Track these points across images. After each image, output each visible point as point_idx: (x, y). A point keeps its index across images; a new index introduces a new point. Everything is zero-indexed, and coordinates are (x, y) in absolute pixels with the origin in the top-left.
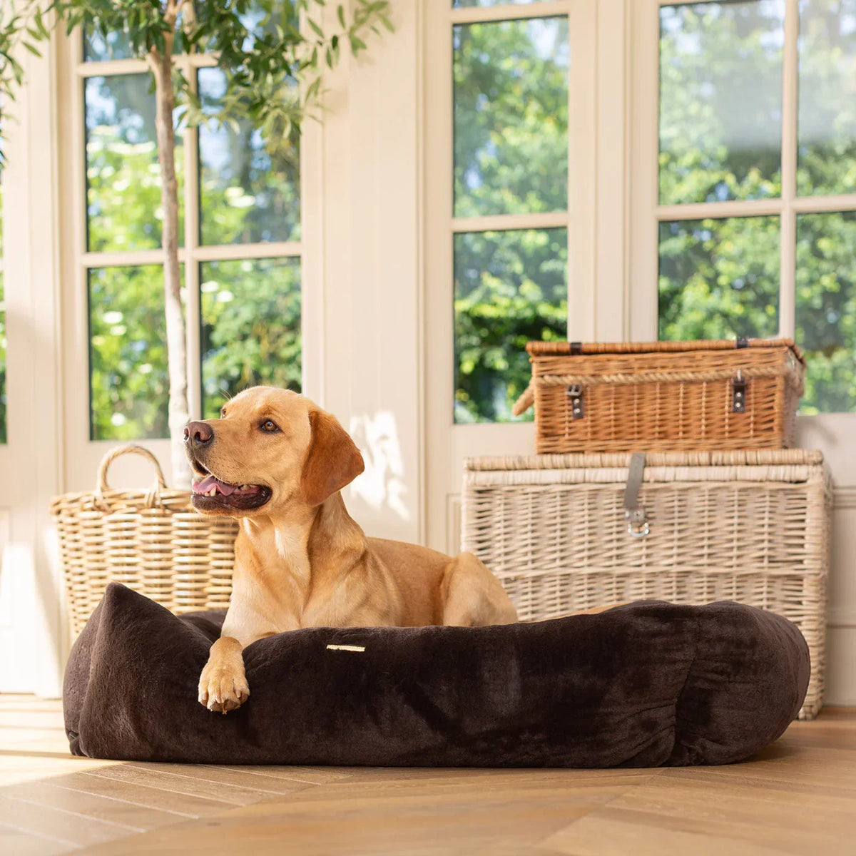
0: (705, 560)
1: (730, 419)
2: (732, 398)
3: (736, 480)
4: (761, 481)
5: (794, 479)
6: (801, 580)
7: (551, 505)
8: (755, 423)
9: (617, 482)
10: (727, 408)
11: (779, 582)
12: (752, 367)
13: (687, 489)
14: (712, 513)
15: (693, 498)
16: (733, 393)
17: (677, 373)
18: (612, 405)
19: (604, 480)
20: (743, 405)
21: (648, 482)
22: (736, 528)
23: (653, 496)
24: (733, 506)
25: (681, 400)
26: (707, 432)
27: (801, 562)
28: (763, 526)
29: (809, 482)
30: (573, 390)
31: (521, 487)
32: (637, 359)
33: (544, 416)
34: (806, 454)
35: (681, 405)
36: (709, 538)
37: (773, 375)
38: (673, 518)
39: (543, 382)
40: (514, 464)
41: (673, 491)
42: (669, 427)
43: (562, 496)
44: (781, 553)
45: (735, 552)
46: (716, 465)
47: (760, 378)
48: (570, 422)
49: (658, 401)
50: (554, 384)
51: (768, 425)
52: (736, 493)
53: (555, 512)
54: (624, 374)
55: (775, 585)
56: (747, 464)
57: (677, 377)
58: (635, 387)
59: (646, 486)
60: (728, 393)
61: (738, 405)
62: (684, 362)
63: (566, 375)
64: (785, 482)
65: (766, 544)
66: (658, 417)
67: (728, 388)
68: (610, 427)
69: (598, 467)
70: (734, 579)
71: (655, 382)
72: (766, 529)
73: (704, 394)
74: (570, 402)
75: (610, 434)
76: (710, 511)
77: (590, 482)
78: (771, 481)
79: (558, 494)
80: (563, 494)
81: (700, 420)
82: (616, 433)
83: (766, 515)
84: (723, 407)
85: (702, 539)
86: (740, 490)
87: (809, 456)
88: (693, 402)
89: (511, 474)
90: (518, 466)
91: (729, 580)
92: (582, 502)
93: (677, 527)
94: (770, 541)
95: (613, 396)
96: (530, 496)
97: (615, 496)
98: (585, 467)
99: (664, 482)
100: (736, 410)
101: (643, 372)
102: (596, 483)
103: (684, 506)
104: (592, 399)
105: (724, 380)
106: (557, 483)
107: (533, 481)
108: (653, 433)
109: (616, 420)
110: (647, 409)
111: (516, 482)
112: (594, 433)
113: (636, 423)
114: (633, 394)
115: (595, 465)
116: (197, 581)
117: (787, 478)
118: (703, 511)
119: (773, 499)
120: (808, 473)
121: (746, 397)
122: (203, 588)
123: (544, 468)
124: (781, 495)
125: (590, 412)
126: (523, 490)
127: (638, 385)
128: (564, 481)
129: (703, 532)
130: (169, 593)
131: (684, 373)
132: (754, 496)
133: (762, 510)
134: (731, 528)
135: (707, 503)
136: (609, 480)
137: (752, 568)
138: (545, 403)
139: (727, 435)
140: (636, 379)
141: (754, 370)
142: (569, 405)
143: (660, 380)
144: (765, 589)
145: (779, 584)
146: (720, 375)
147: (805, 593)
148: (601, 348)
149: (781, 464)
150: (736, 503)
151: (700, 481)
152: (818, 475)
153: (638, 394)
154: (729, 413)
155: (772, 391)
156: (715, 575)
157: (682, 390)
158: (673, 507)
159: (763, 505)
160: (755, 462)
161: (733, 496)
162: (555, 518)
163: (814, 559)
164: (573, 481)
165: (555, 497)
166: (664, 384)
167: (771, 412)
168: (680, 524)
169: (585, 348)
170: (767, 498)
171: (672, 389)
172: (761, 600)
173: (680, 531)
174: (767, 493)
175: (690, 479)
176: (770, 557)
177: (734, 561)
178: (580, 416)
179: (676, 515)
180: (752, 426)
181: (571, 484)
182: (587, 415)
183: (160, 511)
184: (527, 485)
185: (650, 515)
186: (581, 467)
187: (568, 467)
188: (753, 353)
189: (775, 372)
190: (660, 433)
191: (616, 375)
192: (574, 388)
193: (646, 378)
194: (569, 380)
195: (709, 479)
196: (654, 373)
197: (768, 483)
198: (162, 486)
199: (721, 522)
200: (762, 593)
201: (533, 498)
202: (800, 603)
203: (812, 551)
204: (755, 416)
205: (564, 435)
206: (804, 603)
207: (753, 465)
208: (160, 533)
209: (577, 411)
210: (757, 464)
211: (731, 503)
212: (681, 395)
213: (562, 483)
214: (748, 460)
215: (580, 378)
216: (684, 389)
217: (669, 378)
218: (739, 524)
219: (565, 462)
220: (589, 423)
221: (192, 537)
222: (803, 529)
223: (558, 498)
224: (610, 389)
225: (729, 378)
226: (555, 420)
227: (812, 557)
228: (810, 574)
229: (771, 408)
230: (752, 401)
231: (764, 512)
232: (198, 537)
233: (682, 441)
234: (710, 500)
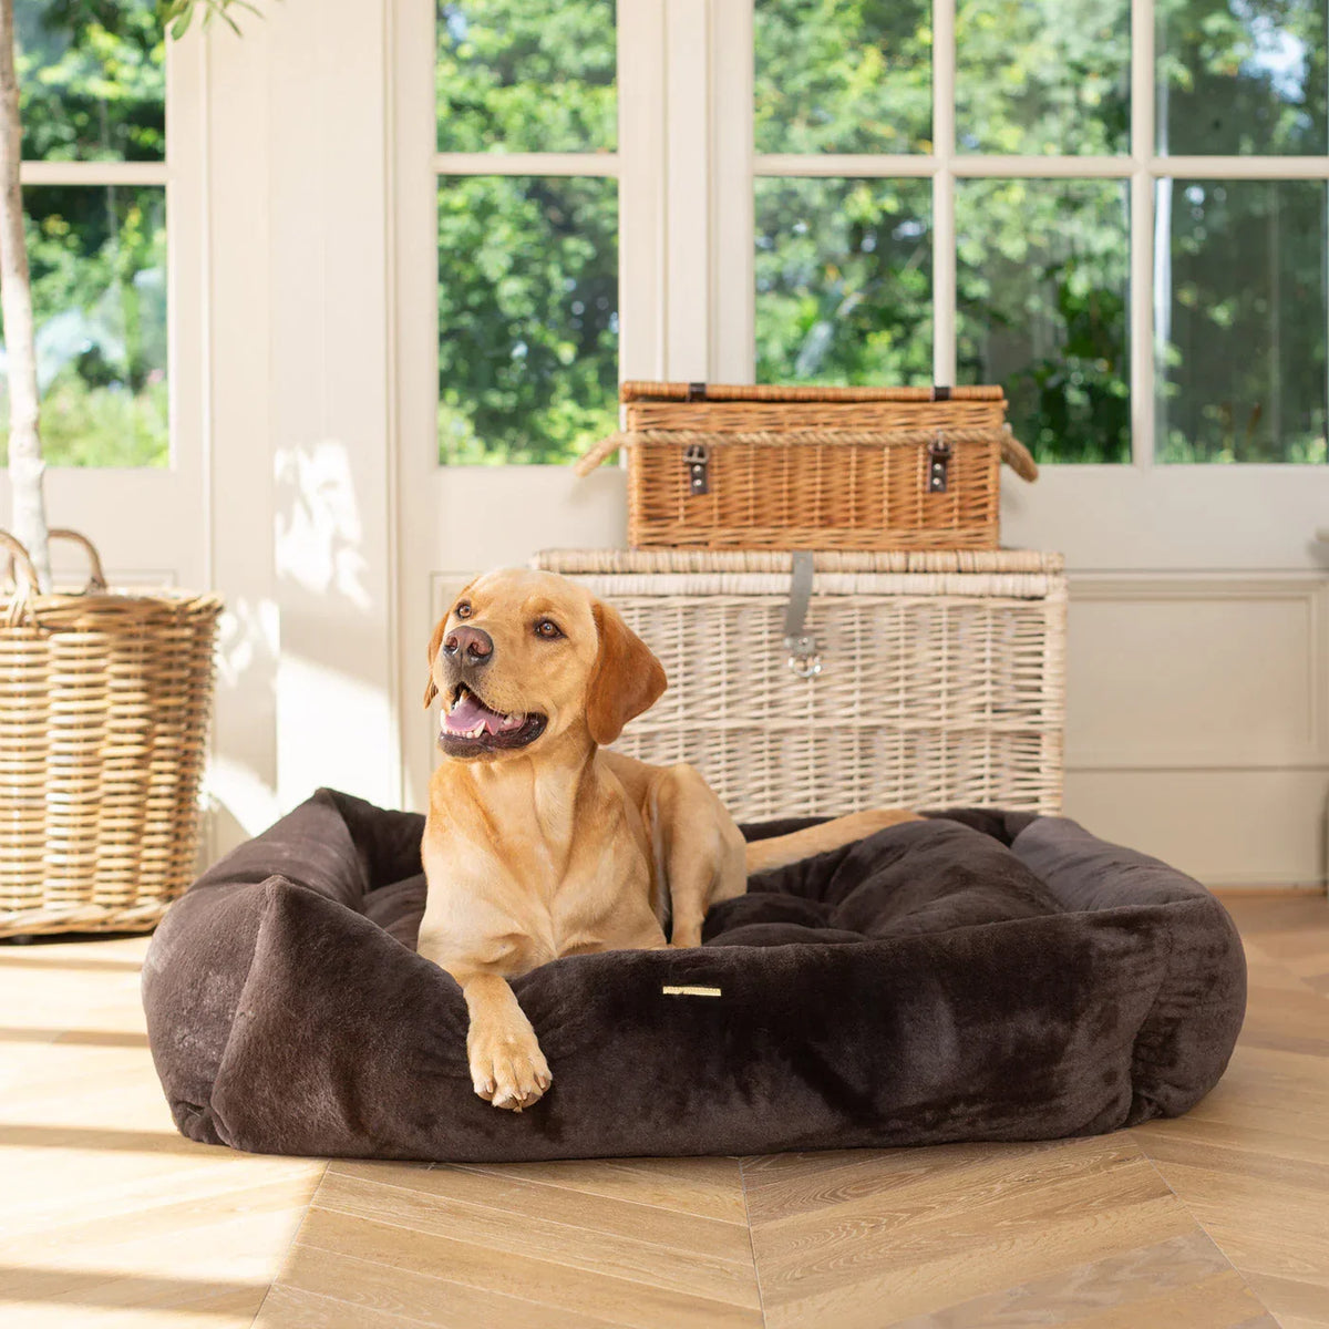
0: (901, 710)
1: (925, 501)
2: (929, 471)
3: (945, 594)
4: (981, 597)
5: (1027, 593)
6: (1038, 737)
7: (669, 626)
8: (961, 508)
9: (770, 594)
10: (920, 486)
11: (1006, 738)
12: (956, 429)
13: (872, 607)
14: (910, 642)
15: (882, 619)
16: (929, 462)
17: (847, 432)
18: (751, 477)
19: (751, 591)
20: (944, 481)
21: (816, 594)
22: (944, 663)
23: (824, 616)
24: (940, 631)
25: (853, 473)
26: (891, 520)
27: (1038, 712)
28: (983, 660)
29: (1049, 599)
30: (695, 455)
31: (621, 600)
32: (789, 412)
33: (648, 490)
34: (1044, 559)
35: (853, 479)
36: (907, 678)
37: (985, 440)
38: (854, 648)
39: (648, 440)
40: (612, 563)
41: (852, 608)
42: (836, 510)
43: (685, 614)
44: (1009, 699)
45: (944, 699)
46: (916, 572)
47: (964, 443)
48: (686, 498)
49: (819, 472)
50: (664, 443)
51: (980, 512)
52: (945, 613)
53: (676, 637)
54: (769, 432)
55: (1000, 744)
56: (960, 571)
57: (848, 439)
58: (785, 452)
59: (814, 602)
60: (920, 463)
61: (937, 481)
62: (857, 418)
63: (681, 430)
64: (1014, 597)
65: (988, 687)
66: (818, 496)
67: (921, 456)
68: (747, 508)
69: (740, 572)
70: (944, 736)
71: (816, 445)
72: (988, 665)
73: (887, 464)
74: (687, 469)
75: (747, 518)
76: (907, 638)
77: (728, 594)
78: (993, 596)
79: (680, 611)
80: (689, 610)
81: (881, 501)
82: (756, 517)
83: (988, 645)
84: (915, 485)
85: (897, 679)
86: (952, 609)
87: (1049, 562)
88: (870, 475)
89: (608, 579)
90: (618, 568)
91: (936, 738)
92: (716, 623)
93: (859, 662)
94: (994, 683)
95: (753, 463)
96: (636, 612)
97: (766, 614)
98: (722, 572)
99: (840, 595)
100: (934, 489)
101: (797, 430)
102: (738, 595)
103: (870, 630)
104: (720, 467)
105: (914, 445)
106: (679, 595)
107: (642, 592)
108: (812, 519)
109: (756, 498)
110: (802, 483)
111: (615, 593)
112: (722, 516)
113: (785, 504)
114: (782, 461)
115: (737, 568)
116: (87, 740)
117: (1018, 593)
118: (897, 639)
119: (997, 622)
120: (1047, 587)
121: (950, 470)
122: (97, 750)
123: (657, 572)
124: (1007, 616)
125: (716, 486)
126: (625, 603)
127: (789, 449)
128: (690, 591)
129: (897, 668)
130: (42, 760)
131: (858, 433)
132: (970, 617)
133: (981, 637)
134: (938, 664)
135: (902, 626)
136: (757, 591)
137: (969, 721)
138: (649, 470)
139: (920, 524)
140: (788, 440)
141: (959, 433)
142: (685, 473)
143: (823, 443)
144: (987, 751)
145: (1005, 744)
146: (911, 439)
147: (1044, 756)
148: (736, 392)
149: (1008, 572)
150: (945, 627)
151: (892, 595)
152: (1062, 589)
153: (790, 461)
154: (924, 492)
155: (984, 462)
156: (915, 731)
157: (854, 458)
158: (852, 632)
159: (982, 630)
160: (970, 567)
161: (940, 617)
162: (675, 646)
163: (1058, 708)
164: (704, 591)
165: (675, 615)
166: (829, 447)
167: (984, 493)
168: (864, 657)
169: (711, 391)
170: (989, 621)
171: (839, 455)
172: (982, 766)
173: (864, 668)
174: (988, 614)
175: (878, 591)
176: (994, 704)
177: (943, 712)
178: (703, 491)
179: (858, 643)
180: (956, 512)
181: (700, 595)
182: (713, 491)
183: (30, 632)
184: (631, 595)
185: (821, 643)
186: (714, 571)
187: (695, 571)
188: (959, 409)
189: (990, 437)
190: (821, 518)
191: (758, 433)
192: (696, 450)
193: (803, 440)
194: (686, 438)
195: (907, 591)
196: (813, 432)
197: (990, 599)
198: (34, 592)
199: (923, 654)
200: (982, 757)
201: (641, 616)
202: (1037, 770)
203: (1052, 697)
204: (961, 498)
205: (677, 518)
206: (1042, 770)
207: (967, 572)
208: (28, 666)
209: (698, 483)
210: (974, 572)
211: (937, 628)
212: (853, 465)
213: (687, 595)
214: (963, 566)
215: (703, 436)
216: (858, 456)
217: (836, 439)
218: (950, 658)
219: (691, 562)
220: (715, 502)
221: (81, 671)
222: (1040, 666)
223: (680, 617)
224: (746, 453)
225: (925, 443)
226: (664, 496)
227: (1056, 705)
228: (1054, 730)
229: (984, 487)
230: (956, 477)
231: (984, 641)
232: (90, 671)
233: (853, 531)
234: (907, 623)
